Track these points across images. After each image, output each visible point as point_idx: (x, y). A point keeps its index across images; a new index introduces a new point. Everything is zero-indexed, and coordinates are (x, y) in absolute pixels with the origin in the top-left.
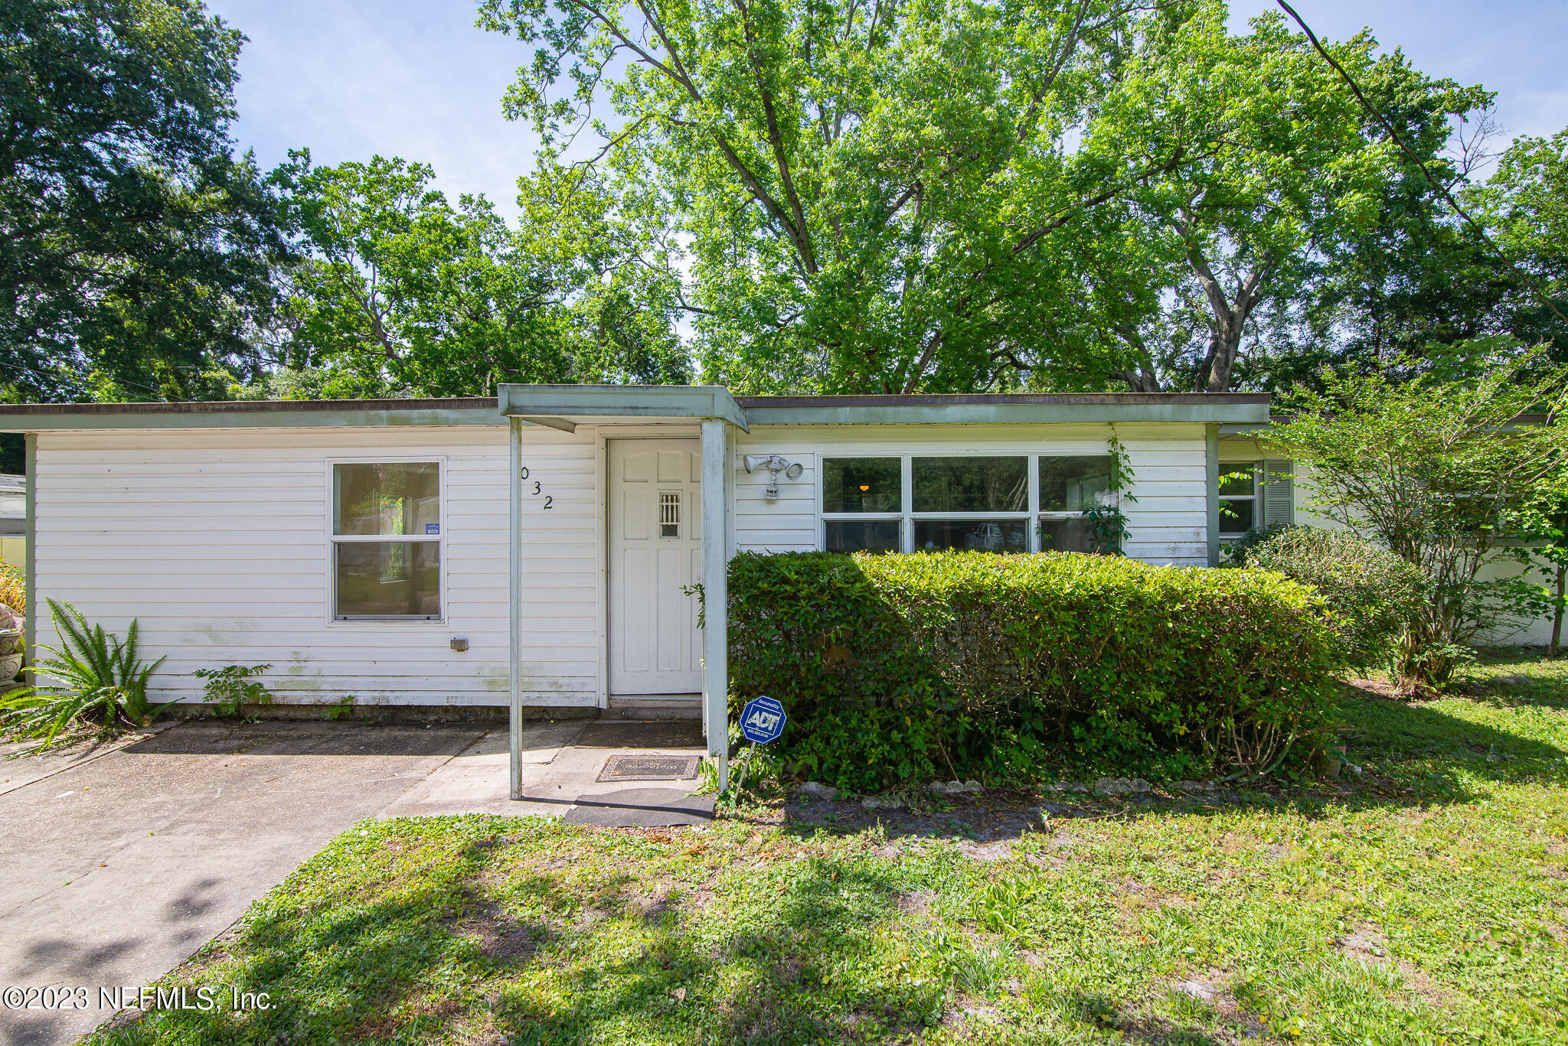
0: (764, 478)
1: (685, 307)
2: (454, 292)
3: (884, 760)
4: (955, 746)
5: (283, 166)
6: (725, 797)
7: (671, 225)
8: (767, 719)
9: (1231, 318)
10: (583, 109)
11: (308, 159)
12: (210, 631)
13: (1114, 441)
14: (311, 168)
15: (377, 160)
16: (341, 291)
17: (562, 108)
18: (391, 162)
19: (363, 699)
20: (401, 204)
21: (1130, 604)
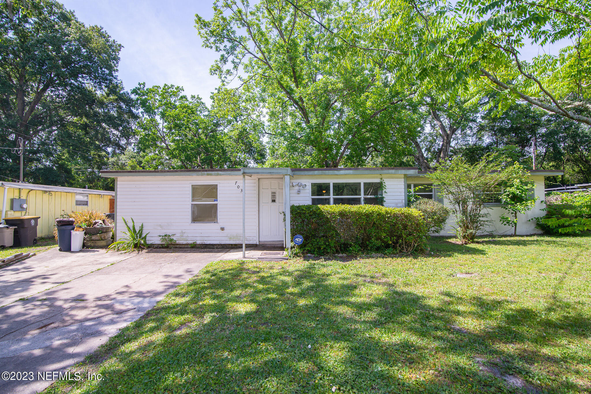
0: (297, 188)
1: (266, 133)
2: (189, 128)
3: (325, 248)
4: (341, 247)
5: (136, 88)
6: (290, 256)
7: (261, 106)
8: (299, 240)
9: (448, 135)
10: (235, 72)
11: (144, 86)
12: (160, 226)
13: (381, 179)
14: (145, 89)
15: (166, 85)
16: (152, 128)
17: (228, 72)
18: (170, 86)
19: (198, 242)
20: (173, 100)
21: (378, 215)
